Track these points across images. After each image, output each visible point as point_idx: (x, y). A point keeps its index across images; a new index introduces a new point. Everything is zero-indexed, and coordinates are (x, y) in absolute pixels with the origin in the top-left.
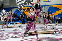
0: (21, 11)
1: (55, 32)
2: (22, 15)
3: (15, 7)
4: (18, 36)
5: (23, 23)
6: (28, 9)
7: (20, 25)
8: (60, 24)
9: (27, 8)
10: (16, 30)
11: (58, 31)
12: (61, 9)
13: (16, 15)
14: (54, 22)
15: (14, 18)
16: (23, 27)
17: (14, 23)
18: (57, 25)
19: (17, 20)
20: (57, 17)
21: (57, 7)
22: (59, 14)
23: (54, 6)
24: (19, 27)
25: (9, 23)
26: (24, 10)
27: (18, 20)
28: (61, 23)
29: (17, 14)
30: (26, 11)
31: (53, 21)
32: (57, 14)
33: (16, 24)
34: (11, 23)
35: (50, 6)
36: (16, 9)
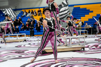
0: (28, 15)
1: (84, 48)
2: (29, 22)
3: (17, 8)
4: (23, 56)
5: (32, 34)
6: (38, 11)
7: (27, 37)
8: (91, 36)
9: (38, 9)
10: (20, 46)
11: (88, 47)
12: (92, 12)
13: (19, 21)
14: (82, 33)
15: (17, 27)
16: (31, 41)
17: (17, 35)
18: (86, 37)
19: (21, 30)
20: (87, 24)
21: (86, 9)
22: (89, 20)
23: (82, 7)
24: (25, 40)
25: (9, 35)
26: (32, 13)
27: (23, 29)
28: (93, 34)
29: (21, 20)
30: (36, 14)
31: (80, 31)
32: (87, 20)
33: (21, 36)
34: (12, 34)
35: (75, 6)
36: (19, 12)
